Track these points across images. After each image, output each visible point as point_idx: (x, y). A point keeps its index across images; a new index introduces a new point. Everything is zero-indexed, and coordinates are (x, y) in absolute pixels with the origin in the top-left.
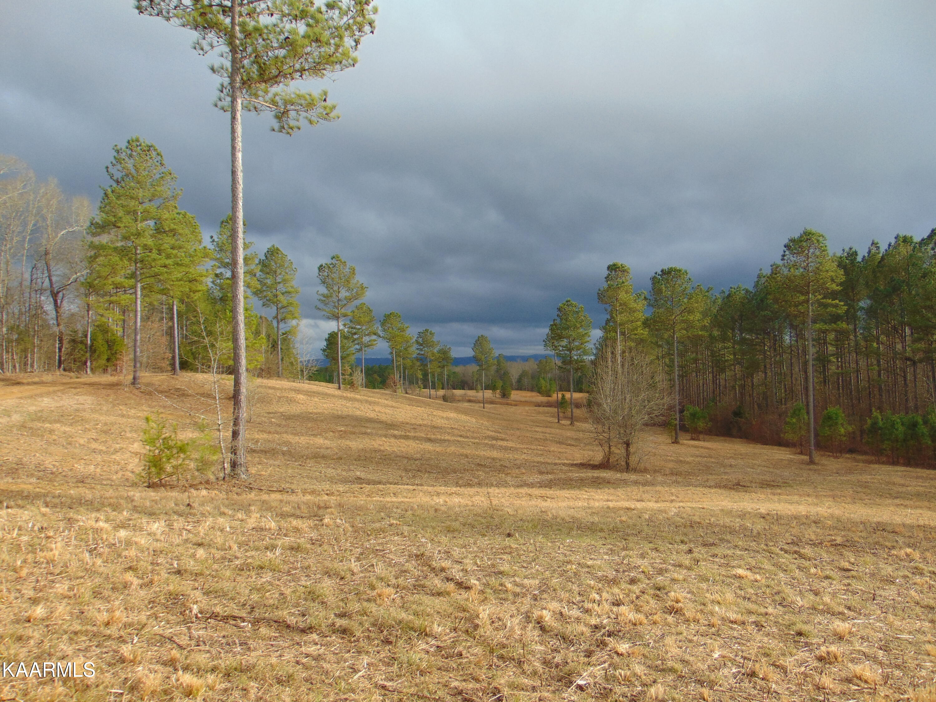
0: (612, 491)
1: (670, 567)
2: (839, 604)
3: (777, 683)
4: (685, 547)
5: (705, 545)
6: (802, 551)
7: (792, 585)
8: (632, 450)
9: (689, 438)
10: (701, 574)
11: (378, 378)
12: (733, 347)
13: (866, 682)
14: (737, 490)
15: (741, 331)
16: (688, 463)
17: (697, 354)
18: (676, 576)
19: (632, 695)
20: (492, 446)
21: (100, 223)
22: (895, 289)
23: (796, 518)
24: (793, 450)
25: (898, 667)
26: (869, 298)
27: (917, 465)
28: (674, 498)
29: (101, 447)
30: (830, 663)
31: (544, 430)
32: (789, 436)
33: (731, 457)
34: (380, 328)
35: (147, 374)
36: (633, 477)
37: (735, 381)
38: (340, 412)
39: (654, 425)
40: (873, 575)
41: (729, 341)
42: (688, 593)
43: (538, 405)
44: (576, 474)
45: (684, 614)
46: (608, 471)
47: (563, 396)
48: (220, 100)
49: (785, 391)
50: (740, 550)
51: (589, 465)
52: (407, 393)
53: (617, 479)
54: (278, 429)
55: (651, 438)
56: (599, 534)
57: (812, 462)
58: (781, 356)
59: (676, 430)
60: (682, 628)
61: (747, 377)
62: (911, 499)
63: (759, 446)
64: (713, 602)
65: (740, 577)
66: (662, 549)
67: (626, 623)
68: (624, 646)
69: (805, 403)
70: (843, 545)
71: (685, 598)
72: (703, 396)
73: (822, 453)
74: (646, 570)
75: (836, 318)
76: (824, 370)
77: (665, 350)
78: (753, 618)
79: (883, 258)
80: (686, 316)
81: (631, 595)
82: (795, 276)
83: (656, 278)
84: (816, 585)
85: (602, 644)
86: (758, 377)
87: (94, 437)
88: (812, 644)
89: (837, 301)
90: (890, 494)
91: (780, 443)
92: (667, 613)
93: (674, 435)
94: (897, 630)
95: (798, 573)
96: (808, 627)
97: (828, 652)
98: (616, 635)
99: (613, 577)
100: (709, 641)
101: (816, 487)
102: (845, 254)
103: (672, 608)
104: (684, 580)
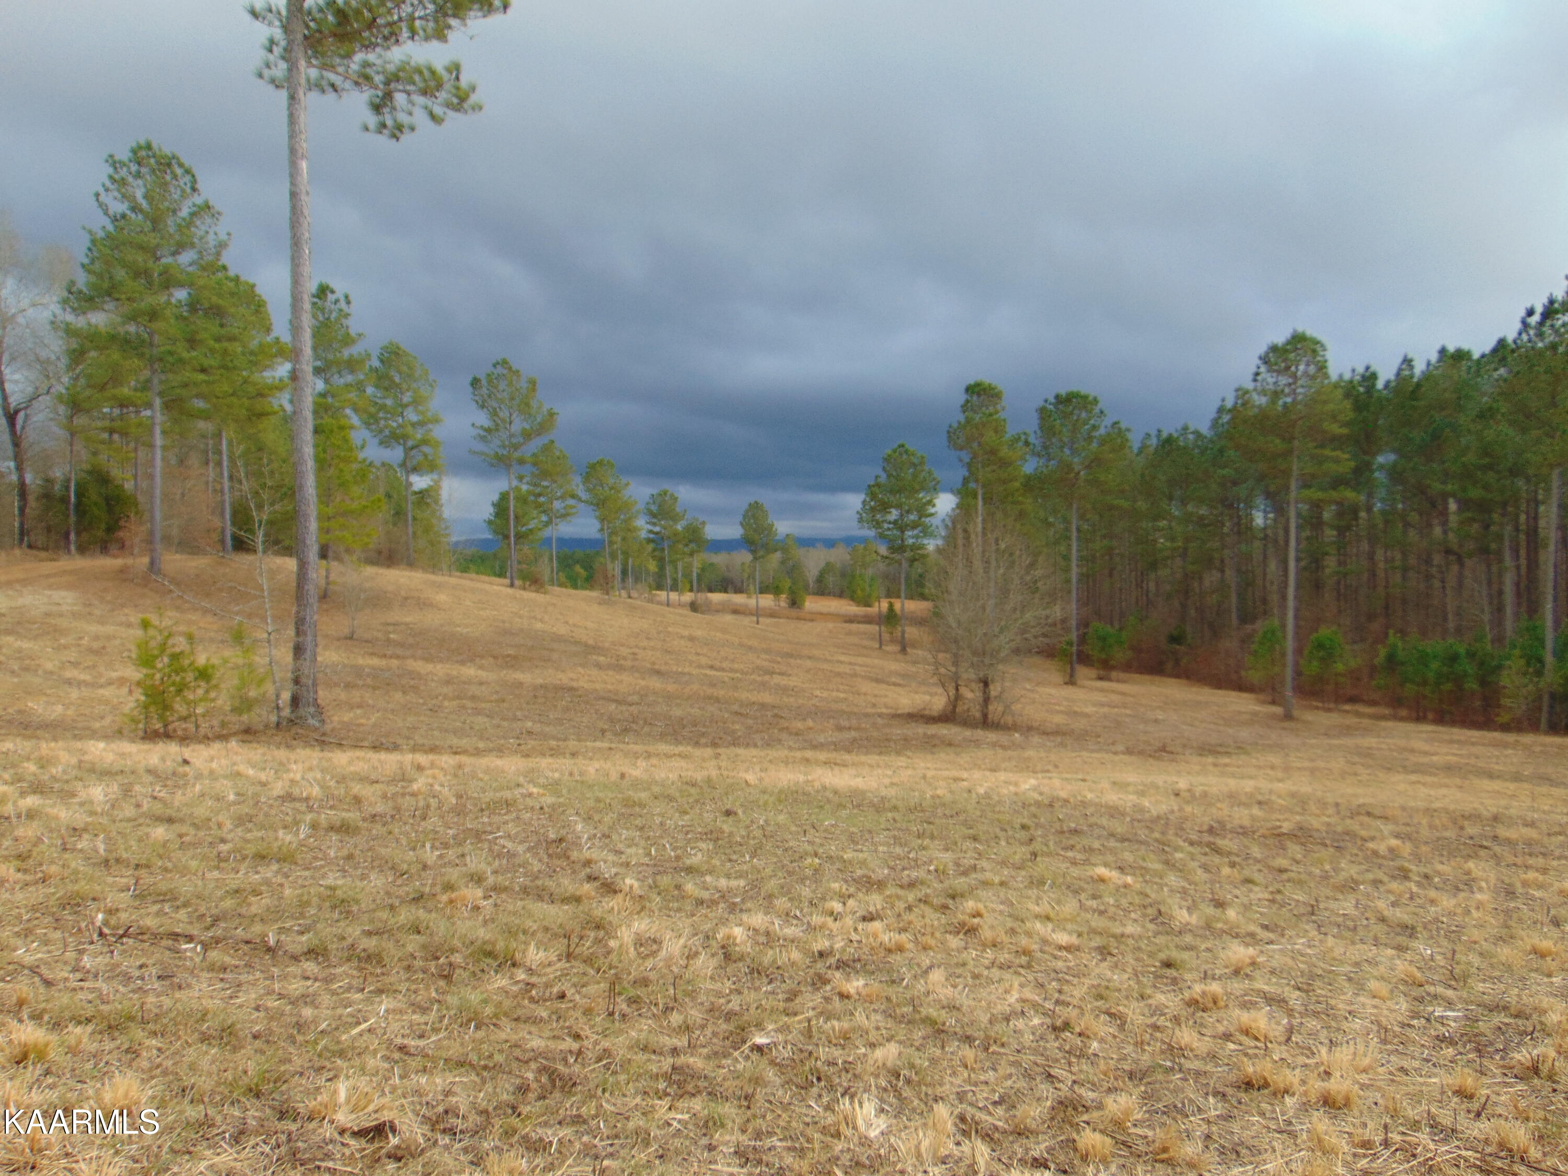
1: (986, 864)
2: (1251, 921)
3: (1102, 1040)
4: (1025, 835)
6: (1220, 842)
7: (1184, 892)
8: (994, 690)
9: (1094, 676)
10: (1035, 874)
11: (582, 571)
12: (1171, 528)
13: (1256, 1038)
14: (1158, 759)
15: (1186, 500)
16: (1087, 715)
17: (1111, 539)
18: (988, 875)
19: (845, 1062)
20: (764, 686)
21: (85, 290)
22: (1435, 436)
23: (1230, 796)
24: (1262, 697)
25: (1316, 1014)
26: (1394, 451)
27: (1453, 723)
28: (1050, 767)
29: (83, 677)
30: (1203, 1011)
31: (853, 659)
32: (1254, 676)
33: (1157, 708)
34: (581, 486)
35: (178, 556)
36: (992, 736)
37: (1173, 584)
38: (507, 625)
39: (1032, 652)
40: (1325, 878)
41: (1165, 518)
42: (1001, 903)
43: (850, 620)
44: (898, 731)
45: (981, 935)
46: (952, 726)
47: (891, 605)
48: (268, 66)
49: (1254, 602)
50: (1117, 841)
51: (922, 716)
52: (630, 597)
53: (963, 739)
54: (399, 651)
55: (1028, 674)
57: (1288, 717)
58: (1248, 542)
59: (1071, 662)
60: (971, 956)
61: (1193, 578)
62: (1435, 775)
63: (1207, 690)
64: (1037, 916)
65: (1102, 880)
66: (984, 837)
67: (872, 949)
68: (857, 984)
69: (1282, 623)
70: (1291, 836)
71: (994, 910)
72: (1120, 608)
73: (1306, 703)
74: (942, 868)
75: (1336, 481)
76: (1317, 567)
77: (1060, 531)
78: (1097, 942)
79: (1418, 385)
80: (1095, 473)
81: (898, 904)
82: (1272, 410)
83: (1046, 408)
84: (1224, 892)
85: (820, 981)
86: (1211, 578)
87: (72, 660)
88: (1183, 980)
89: (1339, 453)
90: (1404, 767)
91: (1241, 686)
92: (950, 933)
93: (1069, 671)
94: (1334, 959)
95: (1201, 875)
96: (1186, 955)
97: (1204, 993)
98: (848, 966)
99: (881, 877)
100: (1007, 976)
101: (1287, 755)
102: (1358, 378)
103: (963, 924)
104: (1002, 884)
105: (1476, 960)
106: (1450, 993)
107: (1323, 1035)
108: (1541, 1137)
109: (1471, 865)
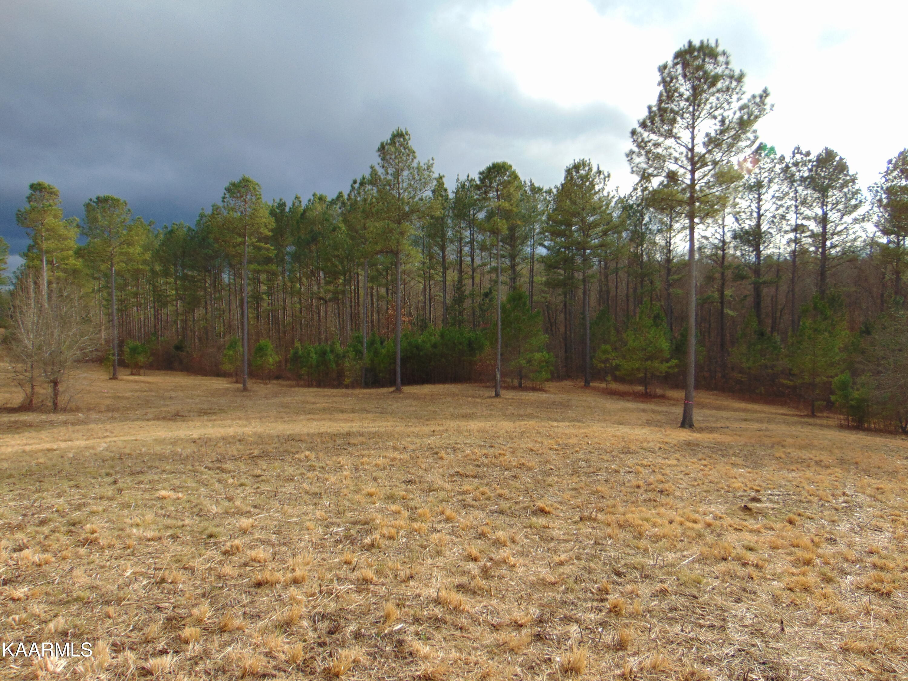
0: (34, 434)
1: (90, 501)
2: (247, 505)
3: (184, 583)
4: (110, 479)
5: (132, 474)
6: (224, 466)
7: (211, 497)
8: (61, 388)
9: (129, 373)
10: (123, 502)
12: (175, 283)
13: (259, 562)
14: (175, 420)
15: (184, 266)
16: (127, 398)
17: (138, 288)
18: (95, 508)
22: (314, 240)
23: (223, 439)
24: (230, 379)
25: (285, 544)
26: (293, 244)
27: (325, 386)
28: (108, 434)
30: (232, 555)
32: (227, 367)
33: (171, 390)
36: (62, 417)
37: (177, 316)
39: (87, 361)
40: (278, 476)
41: (171, 277)
42: (106, 522)
45: (99, 543)
46: (30, 413)
49: (224, 326)
50: (167, 474)
51: (5, 409)
53: (41, 422)
55: (85, 375)
56: (7, 480)
57: (245, 389)
58: (220, 292)
59: (114, 366)
60: (95, 557)
61: (189, 312)
63: (199, 377)
64: (132, 525)
65: (164, 498)
66: (83, 485)
67: (27, 567)
68: (22, 590)
69: (241, 337)
70: (259, 457)
71: (103, 527)
72: (145, 330)
73: (254, 381)
74: (61, 508)
75: (268, 260)
76: (258, 307)
77: (103, 283)
78: (169, 532)
79: (305, 211)
80: (125, 248)
81: (38, 536)
82: (233, 218)
83: (90, 204)
84: (232, 493)
86: (199, 313)
88: (220, 542)
89: (269, 246)
90: (304, 411)
91: (218, 373)
92: (79, 546)
93: (112, 371)
94: (289, 516)
95: (217, 486)
96: (218, 529)
97: (232, 546)
98: (13, 581)
99: (18, 522)
100: (122, 562)
101: (247, 411)
102: (276, 204)
103: (87, 539)
104: (104, 511)
105: (347, 503)
106: (338, 520)
107: (289, 553)
108: (377, 572)
109: (340, 459)
